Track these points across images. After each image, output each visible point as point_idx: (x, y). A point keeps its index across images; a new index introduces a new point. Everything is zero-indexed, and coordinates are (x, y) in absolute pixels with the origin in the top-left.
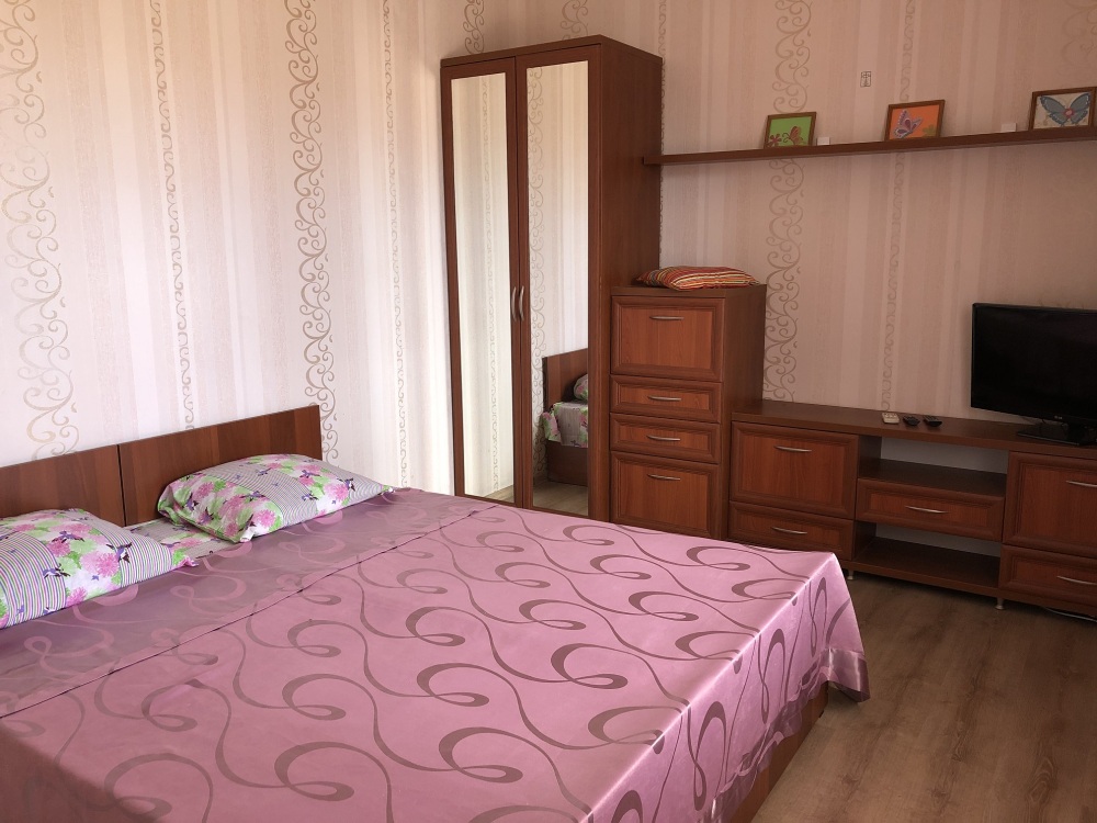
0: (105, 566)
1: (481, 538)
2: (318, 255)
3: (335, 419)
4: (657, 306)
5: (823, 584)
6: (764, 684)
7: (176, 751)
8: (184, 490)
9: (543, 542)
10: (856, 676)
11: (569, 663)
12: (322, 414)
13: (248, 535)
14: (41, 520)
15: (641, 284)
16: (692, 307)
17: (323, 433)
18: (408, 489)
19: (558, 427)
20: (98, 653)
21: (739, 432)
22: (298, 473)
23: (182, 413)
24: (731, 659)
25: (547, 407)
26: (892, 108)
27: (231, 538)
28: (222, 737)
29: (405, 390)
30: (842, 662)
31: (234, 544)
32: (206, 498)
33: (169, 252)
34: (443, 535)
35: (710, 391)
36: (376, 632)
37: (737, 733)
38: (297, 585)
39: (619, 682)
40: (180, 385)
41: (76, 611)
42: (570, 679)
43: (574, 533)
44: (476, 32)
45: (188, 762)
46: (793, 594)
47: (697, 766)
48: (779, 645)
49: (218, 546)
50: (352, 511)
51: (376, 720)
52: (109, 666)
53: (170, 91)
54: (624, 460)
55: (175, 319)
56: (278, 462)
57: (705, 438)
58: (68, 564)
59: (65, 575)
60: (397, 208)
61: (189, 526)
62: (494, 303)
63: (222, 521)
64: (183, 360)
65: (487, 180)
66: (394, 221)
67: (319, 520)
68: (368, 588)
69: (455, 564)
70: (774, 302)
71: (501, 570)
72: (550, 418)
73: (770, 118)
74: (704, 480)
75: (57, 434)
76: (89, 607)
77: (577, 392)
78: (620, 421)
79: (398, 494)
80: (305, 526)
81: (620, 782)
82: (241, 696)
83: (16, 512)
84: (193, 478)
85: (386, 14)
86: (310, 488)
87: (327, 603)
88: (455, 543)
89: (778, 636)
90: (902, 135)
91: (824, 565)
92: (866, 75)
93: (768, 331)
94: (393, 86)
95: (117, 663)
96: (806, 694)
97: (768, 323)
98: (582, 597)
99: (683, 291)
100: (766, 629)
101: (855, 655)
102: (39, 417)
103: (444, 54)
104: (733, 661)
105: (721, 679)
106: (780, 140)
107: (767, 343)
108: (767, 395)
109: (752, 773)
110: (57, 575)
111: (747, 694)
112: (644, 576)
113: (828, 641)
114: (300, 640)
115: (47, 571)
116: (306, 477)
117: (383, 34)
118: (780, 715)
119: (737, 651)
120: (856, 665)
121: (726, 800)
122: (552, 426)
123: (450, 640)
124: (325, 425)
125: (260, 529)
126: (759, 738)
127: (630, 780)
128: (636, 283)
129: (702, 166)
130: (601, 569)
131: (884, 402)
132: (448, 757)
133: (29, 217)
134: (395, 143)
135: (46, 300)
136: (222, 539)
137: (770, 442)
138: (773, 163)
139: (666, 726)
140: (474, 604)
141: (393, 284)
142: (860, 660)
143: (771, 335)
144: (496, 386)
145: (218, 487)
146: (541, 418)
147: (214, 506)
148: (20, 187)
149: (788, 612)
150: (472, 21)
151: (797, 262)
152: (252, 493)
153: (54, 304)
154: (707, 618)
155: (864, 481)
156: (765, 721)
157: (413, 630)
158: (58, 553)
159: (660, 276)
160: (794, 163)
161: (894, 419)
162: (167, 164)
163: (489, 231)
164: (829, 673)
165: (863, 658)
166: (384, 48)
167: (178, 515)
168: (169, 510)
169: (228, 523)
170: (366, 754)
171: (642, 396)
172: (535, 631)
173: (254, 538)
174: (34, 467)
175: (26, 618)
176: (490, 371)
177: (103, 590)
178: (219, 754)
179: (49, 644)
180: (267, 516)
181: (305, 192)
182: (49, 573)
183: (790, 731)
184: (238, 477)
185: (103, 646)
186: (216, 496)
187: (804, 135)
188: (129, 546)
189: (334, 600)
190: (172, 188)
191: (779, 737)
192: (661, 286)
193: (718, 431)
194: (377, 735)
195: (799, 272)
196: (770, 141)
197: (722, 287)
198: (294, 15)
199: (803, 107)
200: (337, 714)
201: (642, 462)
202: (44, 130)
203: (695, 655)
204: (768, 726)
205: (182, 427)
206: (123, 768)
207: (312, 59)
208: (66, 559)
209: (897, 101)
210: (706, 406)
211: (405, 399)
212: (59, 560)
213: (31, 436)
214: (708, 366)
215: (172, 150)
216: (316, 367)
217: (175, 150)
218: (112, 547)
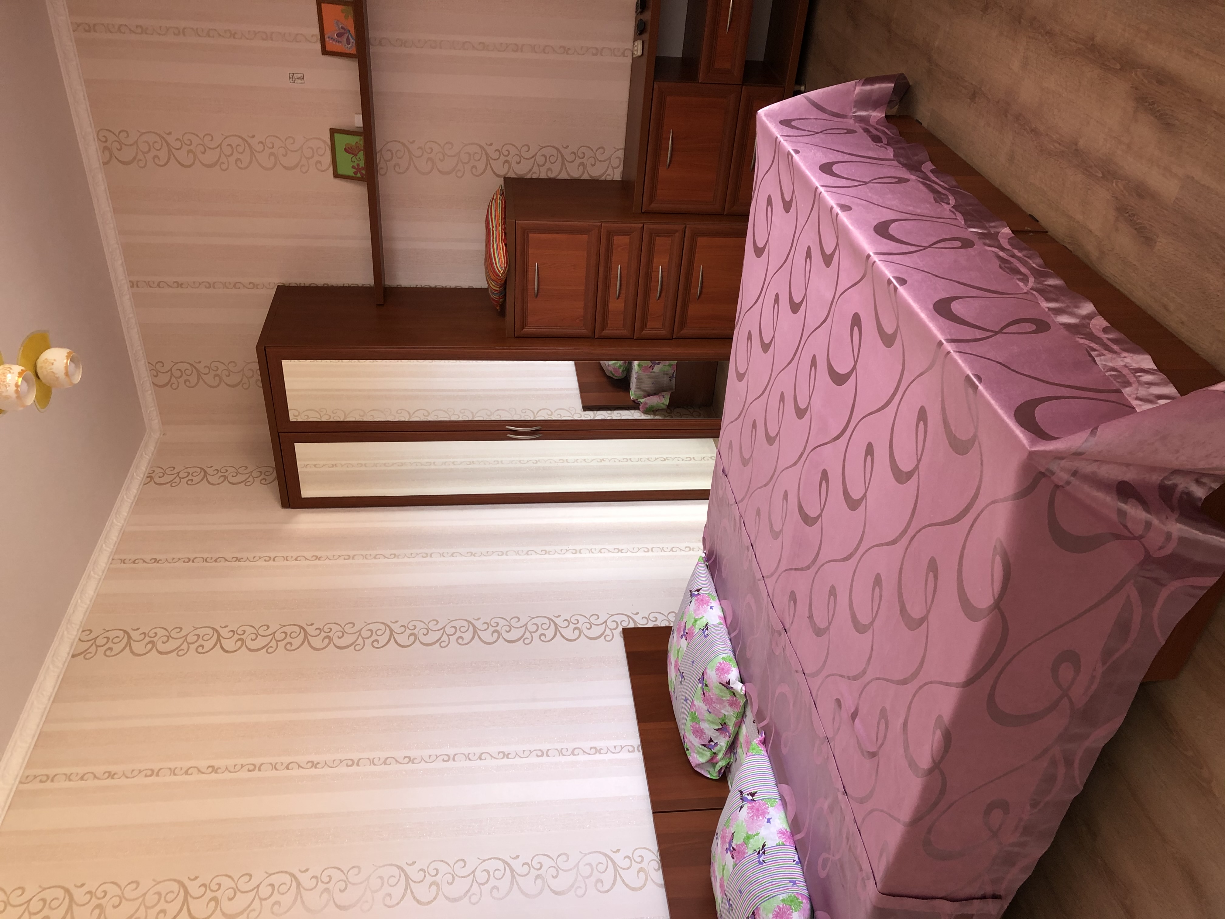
0: (759, 812)
1: (745, 462)
2: (474, 626)
3: (637, 614)
4: (524, 290)
5: (786, 123)
6: (870, 182)
7: (901, 721)
8: (699, 753)
9: (749, 400)
10: (879, 88)
11: (842, 369)
12: (632, 625)
13: (738, 687)
14: (717, 873)
15: (503, 306)
16: (524, 253)
17: (650, 625)
18: (704, 539)
19: (655, 394)
20: (831, 809)
21: (653, 205)
22: (683, 642)
23: (625, 755)
24: (837, 214)
25: (634, 406)
26: (325, 52)
27: (742, 703)
28: (892, 682)
29: (611, 547)
30: (865, 102)
31: (747, 700)
32: (706, 731)
33: (468, 763)
34: (742, 501)
35: (610, 235)
36: (818, 554)
37: (911, 208)
38: (780, 635)
39: (856, 321)
40: (598, 757)
41: (798, 837)
42: (854, 367)
43: (742, 371)
44: (255, 474)
45: (909, 708)
46: (789, 153)
47: (930, 246)
48: (835, 168)
49: (750, 716)
50: (721, 592)
51: (882, 545)
52: (840, 796)
53: (315, 758)
54: (683, 324)
55: (533, 760)
56: (673, 663)
57: (658, 241)
58: (755, 844)
59: (764, 846)
60: (429, 551)
61: (732, 747)
62: (526, 459)
63: (726, 714)
64: (573, 753)
65: (402, 464)
66: (442, 555)
67: (729, 621)
68: (782, 567)
69: (765, 485)
70: (521, 170)
71: (770, 440)
72: (646, 404)
73: (336, 175)
74: (702, 241)
75: (640, 866)
76: (795, 825)
77: (619, 375)
78: (643, 328)
79: (707, 548)
80: (732, 635)
81: (923, 315)
82: (864, 672)
83: (712, 900)
84: (687, 745)
85: (238, 560)
86: (697, 631)
87: (795, 603)
88: (749, 487)
89: (826, 168)
90: (352, 40)
91: (767, 122)
92: (292, 78)
93: (552, 175)
94: (308, 554)
95: (838, 790)
96: (893, 138)
97: (543, 176)
98: (793, 359)
99: (508, 264)
100: (816, 179)
101: (858, 89)
102: (623, 881)
103: (278, 506)
104: (839, 212)
105: (852, 224)
106: (358, 165)
107: (564, 176)
108: (617, 176)
109: (954, 193)
110: (764, 853)
111: (875, 198)
112: (777, 300)
113: (844, 116)
114: (823, 625)
115: (759, 861)
116: (687, 635)
117: (259, 563)
118: (904, 165)
119: (832, 208)
120: (868, 88)
121: (971, 219)
122: (654, 401)
123: (824, 484)
124: (642, 623)
125: (733, 675)
126: (922, 187)
127: (924, 308)
128: (502, 312)
129: (385, 245)
130: (771, 342)
131: (623, 55)
132: (909, 475)
133: (434, 883)
134: (364, 553)
135: (512, 870)
136: (744, 715)
137: (663, 173)
138: (382, 172)
139: (885, 275)
140: (795, 464)
141: (504, 557)
142: (864, 84)
143: (556, 171)
144: (610, 457)
145: (695, 720)
146: (646, 412)
147: (712, 723)
148: (406, 890)
149: (805, 159)
150: (244, 477)
151: (481, 147)
152: (700, 685)
153: (517, 865)
154: (808, 239)
155: (701, 77)
156: (907, 180)
157: (817, 519)
158: (744, 853)
159: (495, 287)
160: (381, 151)
161: (639, 44)
162: (385, 763)
163: (453, 463)
164: (877, 115)
165: (862, 81)
166: (271, 563)
167: (722, 759)
168: (718, 768)
169: (728, 708)
170: (907, 549)
171: (616, 305)
172: (817, 403)
173: (742, 681)
174: (670, 886)
175: (802, 879)
176: (594, 463)
177: (782, 814)
178: (904, 682)
179: (824, 855)
180: (722, 670)
181: (412, 638)
182: (761, 859)
183: (923, 155)
184: (686, 700)
185: (826, 806)
186: (703, 720)
187: (354, 140)
188: (741, 792)
189: (793, 597)
190: (407, 760)
191: (928, 167)
192: (504, 285)
193: (652, 226)
194: (894, 542)
195: (491, 144)
196: (359, 175)
197: (504, 223)
198: (242, 646)
199: (324, 142)
200: (878, 581)
201: (685, 305)
202: (354, 867)
203: (836, 248)
204: (913, 177)
205: (639, 756)
206: (912, 764)
207: (283, 629)
208: (750, 846)
209: (318, 46)
210: (625, 240)
211: (620, 547)
212: (750, 852)
213: (641, 888)
214: (585, 237)
215: (371, 758)
216: (586, 631)
217: (371, 755)
218: (741, 807)
